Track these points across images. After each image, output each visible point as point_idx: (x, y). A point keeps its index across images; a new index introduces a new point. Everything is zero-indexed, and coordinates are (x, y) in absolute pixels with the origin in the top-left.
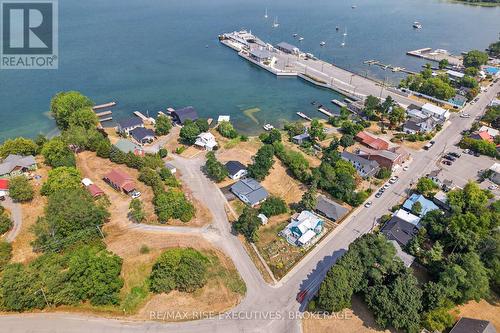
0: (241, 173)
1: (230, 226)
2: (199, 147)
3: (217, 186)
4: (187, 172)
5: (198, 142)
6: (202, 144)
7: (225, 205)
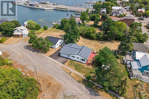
0: (59, 42)
1: (83, 87)
2: (18, 36)
3: (46, 56)
4: (13, 53)
5: (16, 33)
6: (20, 34)
7: (62, 67)
